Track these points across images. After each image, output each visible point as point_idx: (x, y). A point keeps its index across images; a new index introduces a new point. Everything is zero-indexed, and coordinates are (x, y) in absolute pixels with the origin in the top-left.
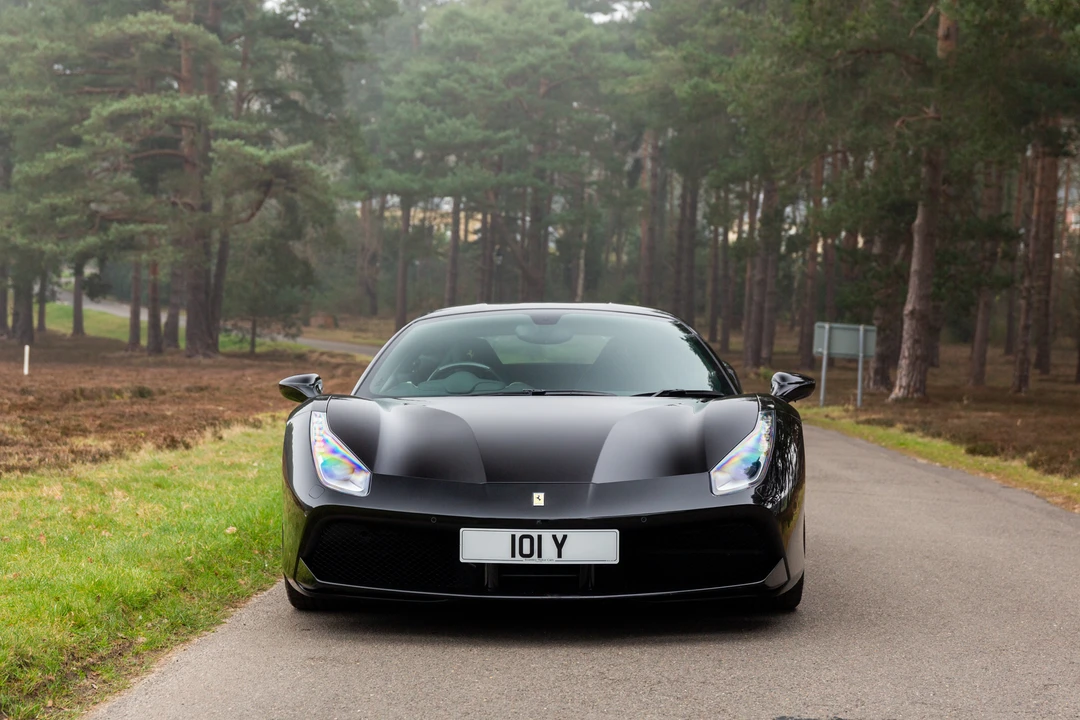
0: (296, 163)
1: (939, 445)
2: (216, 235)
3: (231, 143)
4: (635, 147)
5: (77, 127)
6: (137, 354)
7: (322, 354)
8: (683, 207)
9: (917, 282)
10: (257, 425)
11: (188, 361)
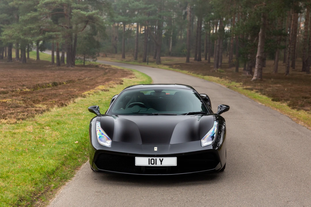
0: (94, 16)
1: (265, 97)
2: (74, 34)
3: (77, 11)
4: (185, 8)
5: (36, 6)
6: (54, 66)
7: (103, 65)
8: (198, 24)
9: (260, 49)
10: (84, 97)
11: (67, 68)
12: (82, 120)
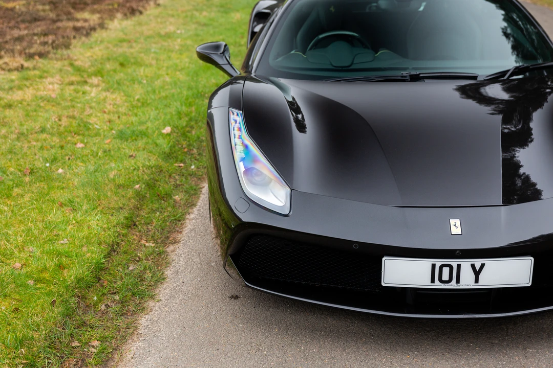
12: (176, 52)
